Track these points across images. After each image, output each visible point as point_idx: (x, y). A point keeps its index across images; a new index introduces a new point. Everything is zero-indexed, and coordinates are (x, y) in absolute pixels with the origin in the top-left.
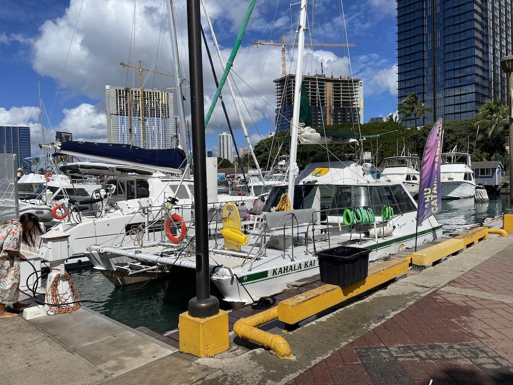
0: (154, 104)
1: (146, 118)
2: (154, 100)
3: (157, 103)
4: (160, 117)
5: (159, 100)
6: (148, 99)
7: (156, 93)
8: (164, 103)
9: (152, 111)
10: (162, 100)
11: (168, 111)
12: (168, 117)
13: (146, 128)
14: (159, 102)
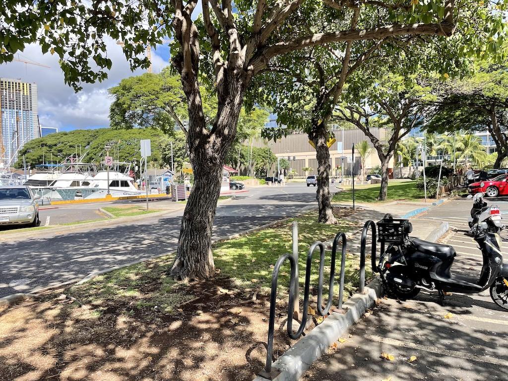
0: (13, 95)
1: (3, 110)
2: (13, 90)
3: (18, 95)
4: (20, 109)
5: (19, 91)
6: (6, 89)
7: (16, 83)
8: (25, 94)
9: (12, 102)
10: (24, 91)
11: (31, 103)
12: (31, 110)
13: (4, 121)
14: (20, 93)
